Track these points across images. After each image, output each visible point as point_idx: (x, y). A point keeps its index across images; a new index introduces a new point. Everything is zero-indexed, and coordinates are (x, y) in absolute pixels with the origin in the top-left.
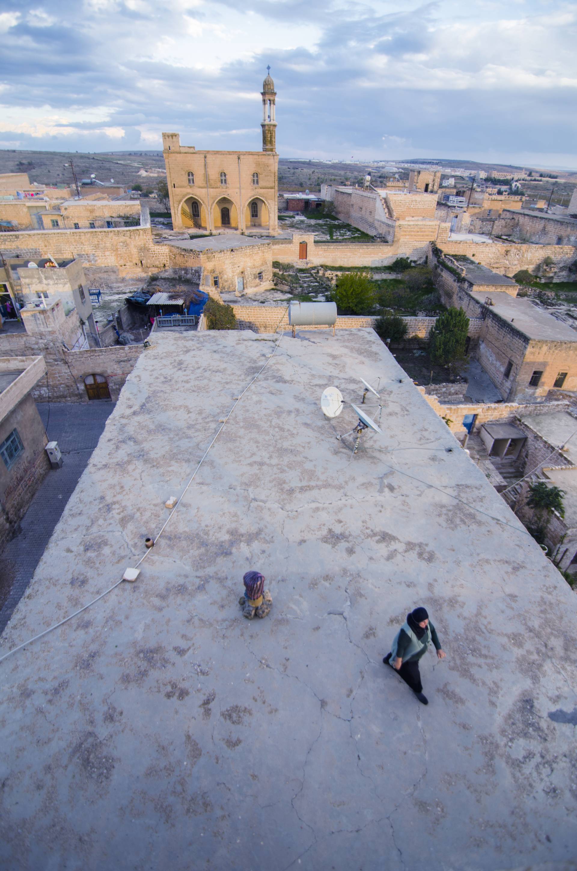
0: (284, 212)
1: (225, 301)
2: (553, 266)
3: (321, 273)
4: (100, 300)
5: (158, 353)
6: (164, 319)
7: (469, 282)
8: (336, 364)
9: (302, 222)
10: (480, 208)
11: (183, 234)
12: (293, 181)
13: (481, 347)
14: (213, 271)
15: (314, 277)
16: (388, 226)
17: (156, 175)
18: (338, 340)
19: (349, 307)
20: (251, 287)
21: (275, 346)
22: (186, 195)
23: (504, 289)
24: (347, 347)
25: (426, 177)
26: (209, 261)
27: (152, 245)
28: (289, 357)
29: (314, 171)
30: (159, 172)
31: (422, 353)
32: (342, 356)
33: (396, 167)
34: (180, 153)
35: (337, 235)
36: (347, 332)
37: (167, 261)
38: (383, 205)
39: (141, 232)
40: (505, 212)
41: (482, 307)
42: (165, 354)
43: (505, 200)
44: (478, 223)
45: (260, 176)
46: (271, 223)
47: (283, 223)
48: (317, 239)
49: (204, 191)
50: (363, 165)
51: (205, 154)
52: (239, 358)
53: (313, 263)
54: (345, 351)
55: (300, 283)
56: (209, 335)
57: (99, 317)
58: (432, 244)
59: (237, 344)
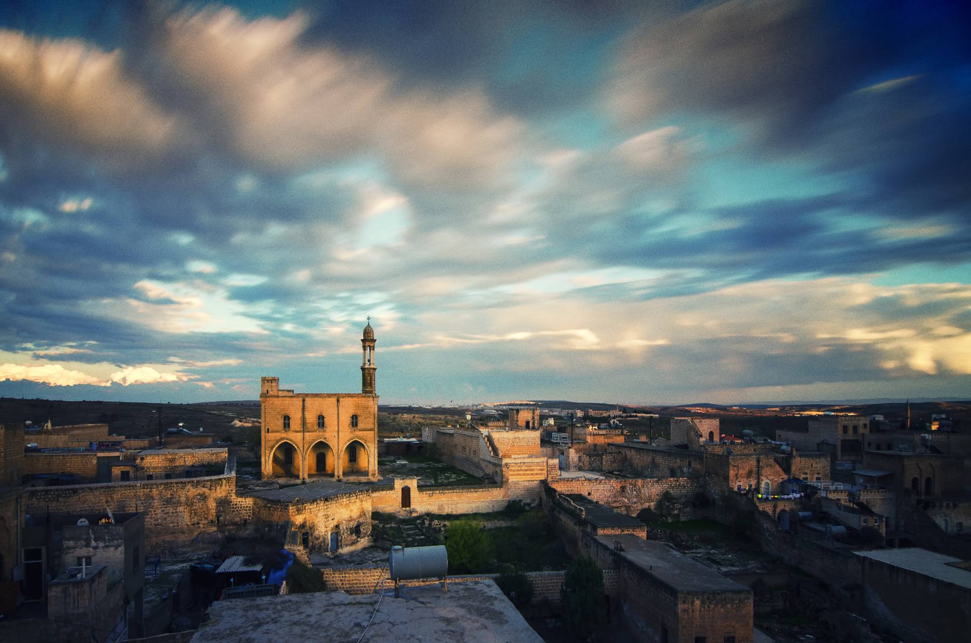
0: (385, 457)
1: (313, 564)
2: (674, 501)
3: (427, 522)
4: (158, 572)
5: (219, 630)
6: (235, 591)
7: (591, 524)
8: (452, 631)
9: (404, 465)
10: (584, 443)
11: (272, 483)
12: (393, 426)
13: (625, 608)
14: (303, 526)
15: (419, 529)
16: (495, 465)
17: (250, 425)
18: (451, 597)
19: (462, 564)
20: (347, 545)
21: (372, 610)
22: (279, 440)
23: (631, 531)
24: (462, 606)
25: (525, 416)
26: (298, 514)
27: (235, 497)
28: (391, 625)
29: (414, 416)
30: (253, 422)
31: (556, 622)
32: (458, 619)
33: (495, 410)
34: (278, 397)
35: (442, 479)
36: (462, 587)
37: (249, 516)
38: (486, 443)
39: (224, 482)
40: (610, 447)
41: (612, 553)
42: (228, 632)
43: (606, 434)
44: (586, 459)
45: (359, 418)
46: (371, 469)
47: (384, 468)
48: (422, 483)
49: (300, 435)
50: (462, 409)
51: (304, 397)
52: (326, 631)
53: (417, 512)
54: (461, 612)
55: (404, 537)
56: (290, 601)
57: (151, 596)
58: (543, 483)
59: (325, 611)
